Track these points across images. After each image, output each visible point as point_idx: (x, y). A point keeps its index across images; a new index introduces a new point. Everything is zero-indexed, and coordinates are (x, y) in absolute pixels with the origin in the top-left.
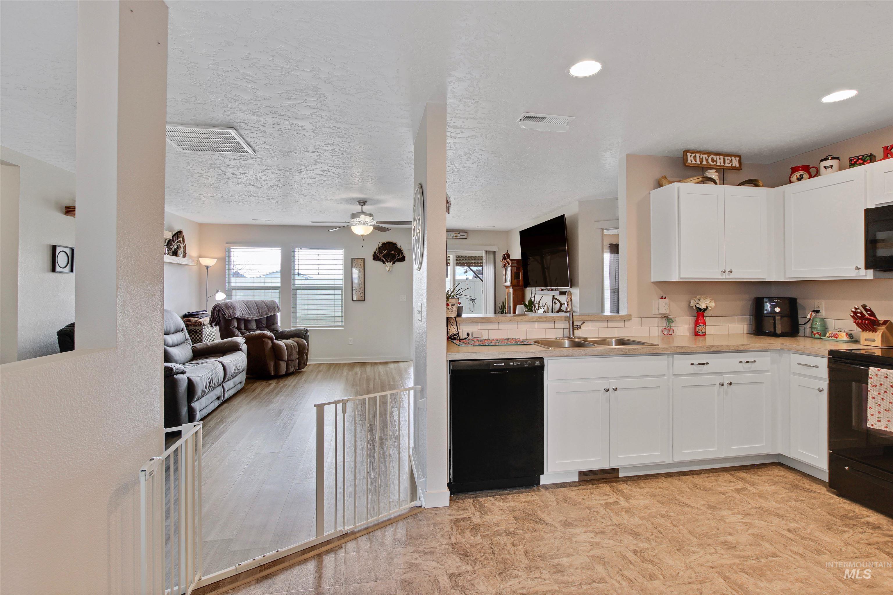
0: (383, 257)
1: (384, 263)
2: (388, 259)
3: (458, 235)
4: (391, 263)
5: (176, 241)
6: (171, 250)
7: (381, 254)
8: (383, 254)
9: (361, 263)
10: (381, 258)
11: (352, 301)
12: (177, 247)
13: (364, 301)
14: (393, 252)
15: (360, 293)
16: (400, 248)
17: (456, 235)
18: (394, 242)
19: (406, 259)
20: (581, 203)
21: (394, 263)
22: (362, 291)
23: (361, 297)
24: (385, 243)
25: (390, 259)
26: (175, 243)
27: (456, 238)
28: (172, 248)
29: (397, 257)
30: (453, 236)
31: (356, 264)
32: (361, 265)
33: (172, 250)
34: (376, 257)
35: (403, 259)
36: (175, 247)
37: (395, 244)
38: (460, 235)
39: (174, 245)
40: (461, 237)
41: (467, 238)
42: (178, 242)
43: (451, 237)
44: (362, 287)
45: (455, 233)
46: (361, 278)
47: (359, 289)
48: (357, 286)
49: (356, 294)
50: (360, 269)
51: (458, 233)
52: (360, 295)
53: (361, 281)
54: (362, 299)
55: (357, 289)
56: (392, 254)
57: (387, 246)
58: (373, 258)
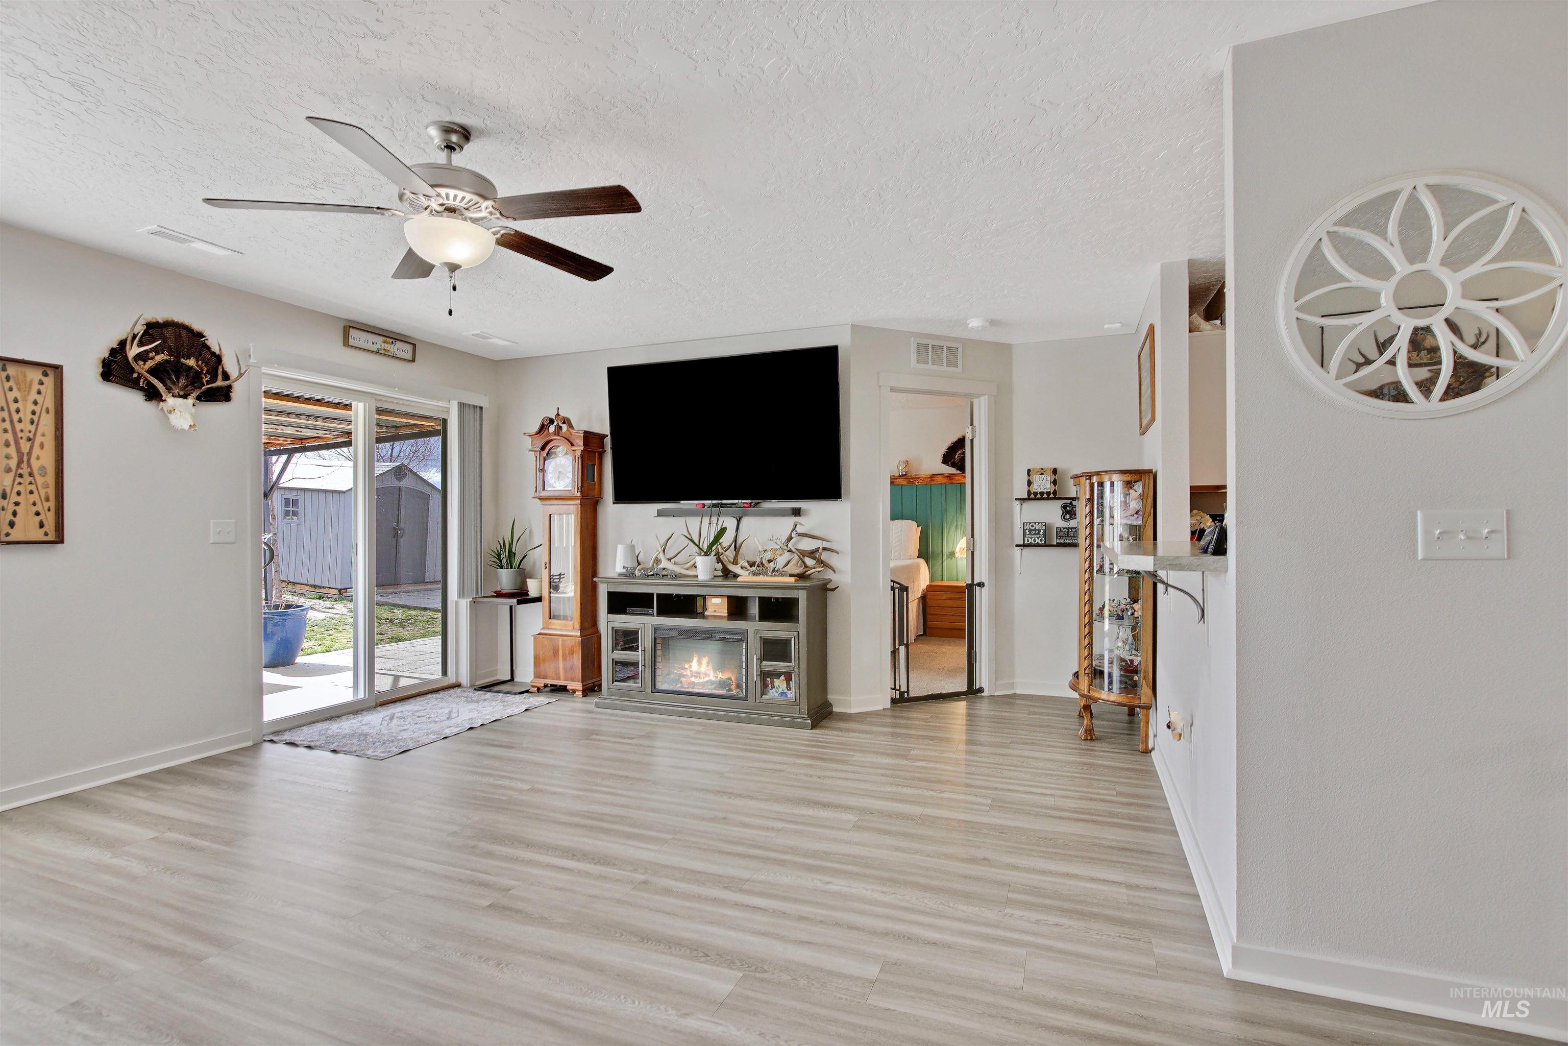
1: (152, 395)
3: (393, 349)
4: (190, 401)
7: (141, 363)
9: (41, 383)
13: (60, 539)
15: (35, 509)
16: (218, 352)
17: (384, 345)
18: (197, 326)
19: (233, 395)
20: (856, 329)
22: (48, 500)
23: (42, 525)
24: (157, 323)
27: (386, 355)
29: (208, 382)
30: (378, 346)
31: (12, 383)
32: (39, 393)
37: (200, 335)
38: (396, 347)
40: (400, 354)
41: (413, 361)
43: (374, 348)
44: (46, 486)
45: (385, 338)
46: (42, 446)
47: (31, 492)
48: (19, 480)
49: (15, 514)
50: (37, 409)
51: (391, 340)
52: (38, 518)
53: (38, 458)
54: (46, 534)
55: (19, 494)
56: (190, 368)
57: (169, 333)
58: (101, 370)
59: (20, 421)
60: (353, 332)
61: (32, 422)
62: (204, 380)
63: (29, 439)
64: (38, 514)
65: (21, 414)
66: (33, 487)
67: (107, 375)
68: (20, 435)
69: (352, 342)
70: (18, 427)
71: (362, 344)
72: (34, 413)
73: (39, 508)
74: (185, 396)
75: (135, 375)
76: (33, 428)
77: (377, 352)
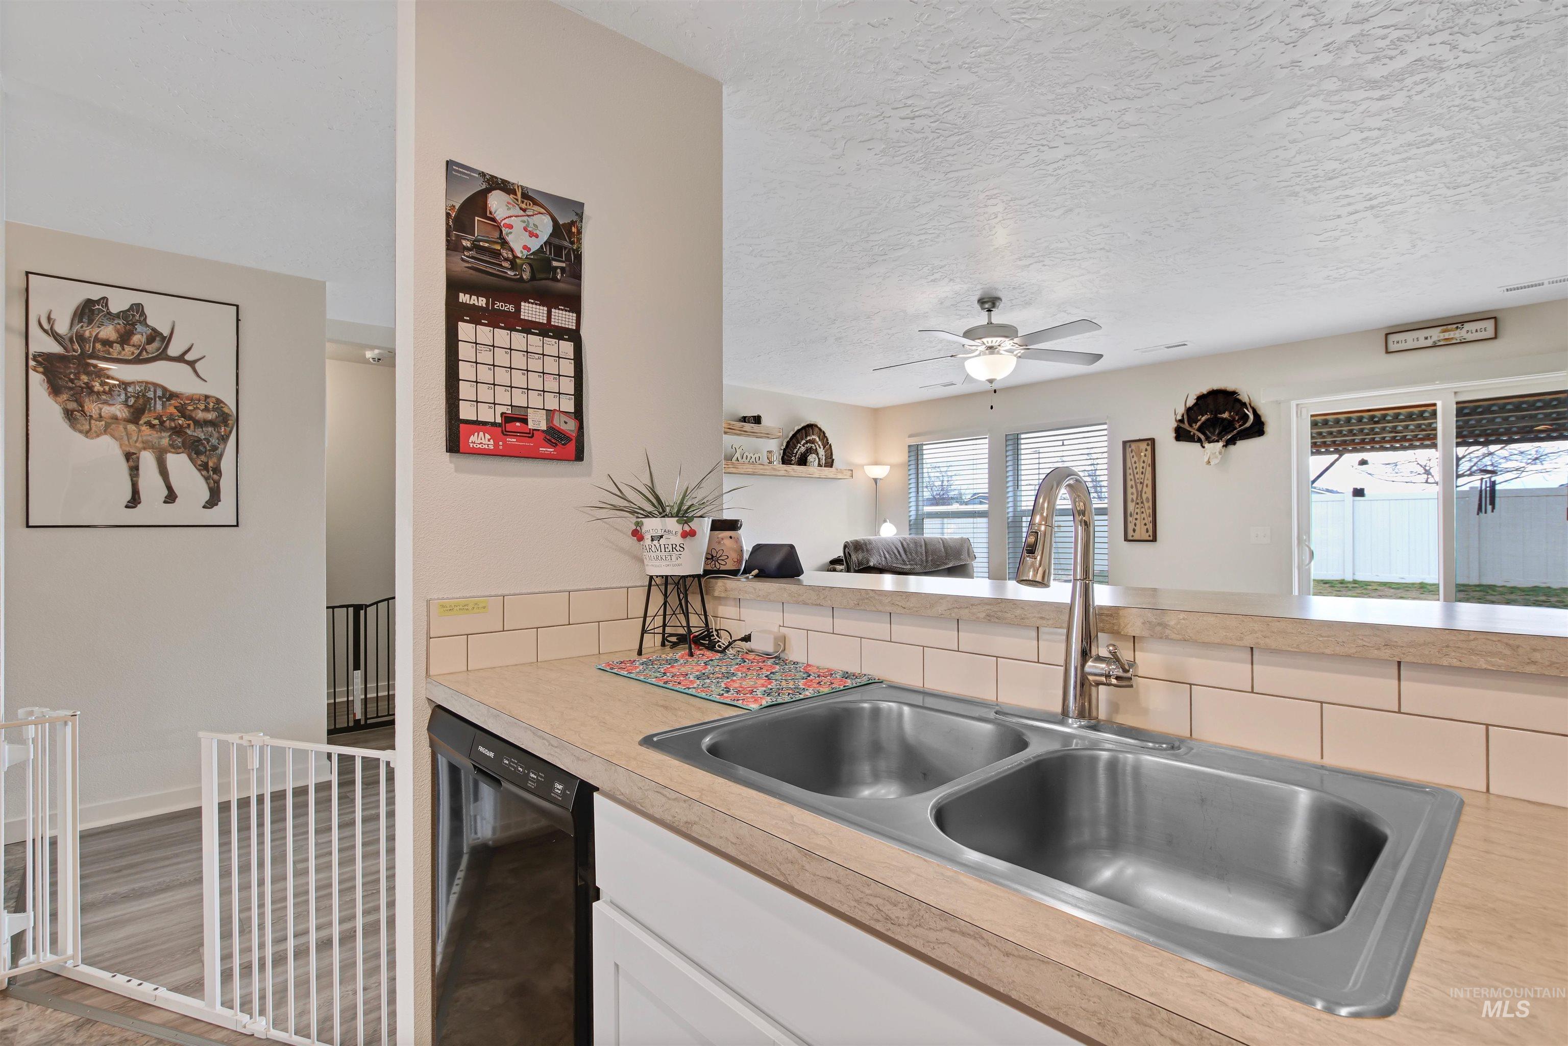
0: (1199, 430)
1: (1202, 445)
2: (1213, 434)
3: (1457, 335)
4: (1221, 444)
5: (804, 441)
6: (795, 456)
7: (1194, 425)
8: (1199, 424)
9: (1146, 450)
10: (1194, 434)
11: (1126, 539)
12: (807, 450)
13: (1154, 539)
14: (1226, 415)
15: (1144, 522)
16: (1248, 401)
17: (1447, 335)
18: (1233, 388)
19: (1267, 429)
21: (1231, 442)
22: (1149, 516)
23: (1147, 531)
24: (1205, 394)
25: (1219, 434)
26: (802, 443)
27: (1449, 343)
28: (797, 452)
29: (1240, 426)
30: (1435, 338)
31: (1133, 453)
32: (1145, 456)
33: (797, 457)
34: (1181, 435)
35: (1258, 429)
36: (803, 449)
37: (1235, 393)
38: (1464, 330)
39: (800, 447)
40: (1470, 337)
41: (1499, 337)
42: (807, 442)
43: (1429, 343)
44: (1149, 508)
45: (1445, 327)
46: (1147, 486)
47: (1143, 513)
48: (1137, 506)
49: (1135, 525)
50: (1145, 465)
51: (1455, 326)
52: (1146, 527)
53: (1145, 493)
54: (1150, 536)
55: (1137, 514)
56: (1224, 419)
57: (1210, 400)
58: (1174, 435)
59: (1137, 473)
60: (1392, 338)
61: (1142, 473)
62: (1237, 425)
63: (1141, 483)
64: (1145, 524)
65: (1138, 469)
66: (1143, 510)
67: (1178, 438)
68: (1137, 481)
69: (1392, 347)
70: (1137, 476)
71: (1410, 345)
72: (1143, 468)
73: (1146, 521)
74: (1218, 441)
75: (1192, 433)
76: (1143, 476)
77: (1434, 346)
